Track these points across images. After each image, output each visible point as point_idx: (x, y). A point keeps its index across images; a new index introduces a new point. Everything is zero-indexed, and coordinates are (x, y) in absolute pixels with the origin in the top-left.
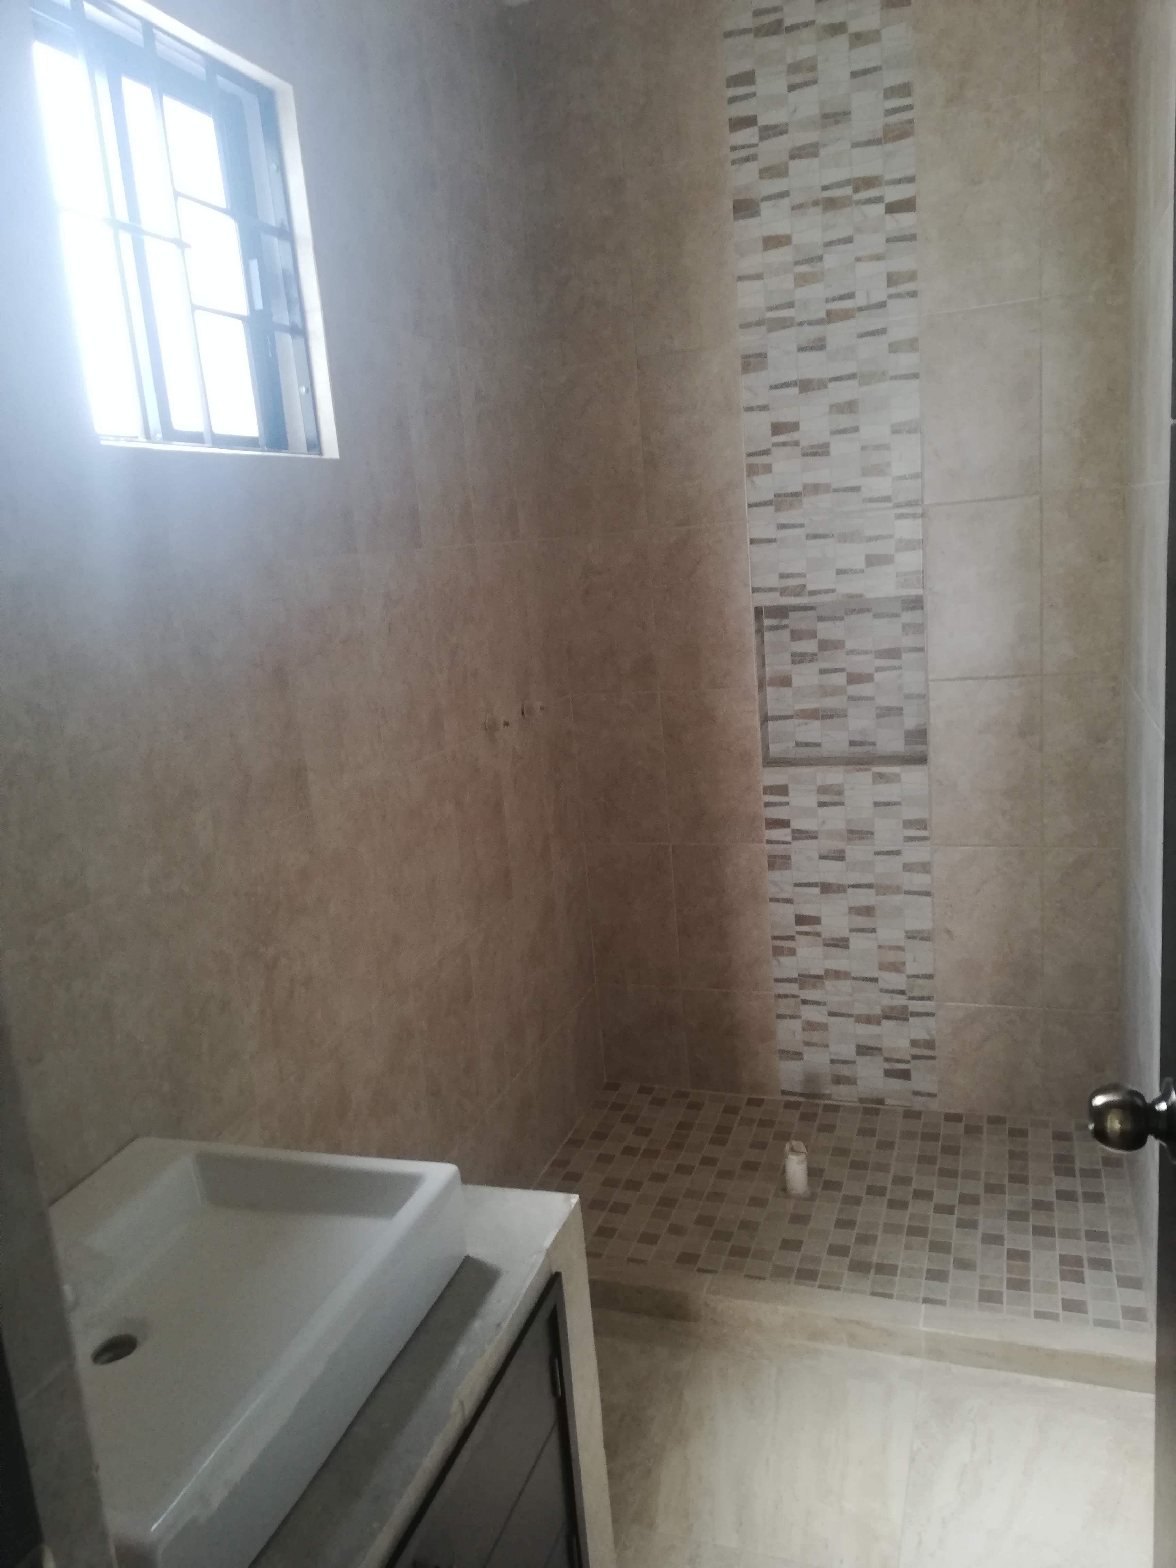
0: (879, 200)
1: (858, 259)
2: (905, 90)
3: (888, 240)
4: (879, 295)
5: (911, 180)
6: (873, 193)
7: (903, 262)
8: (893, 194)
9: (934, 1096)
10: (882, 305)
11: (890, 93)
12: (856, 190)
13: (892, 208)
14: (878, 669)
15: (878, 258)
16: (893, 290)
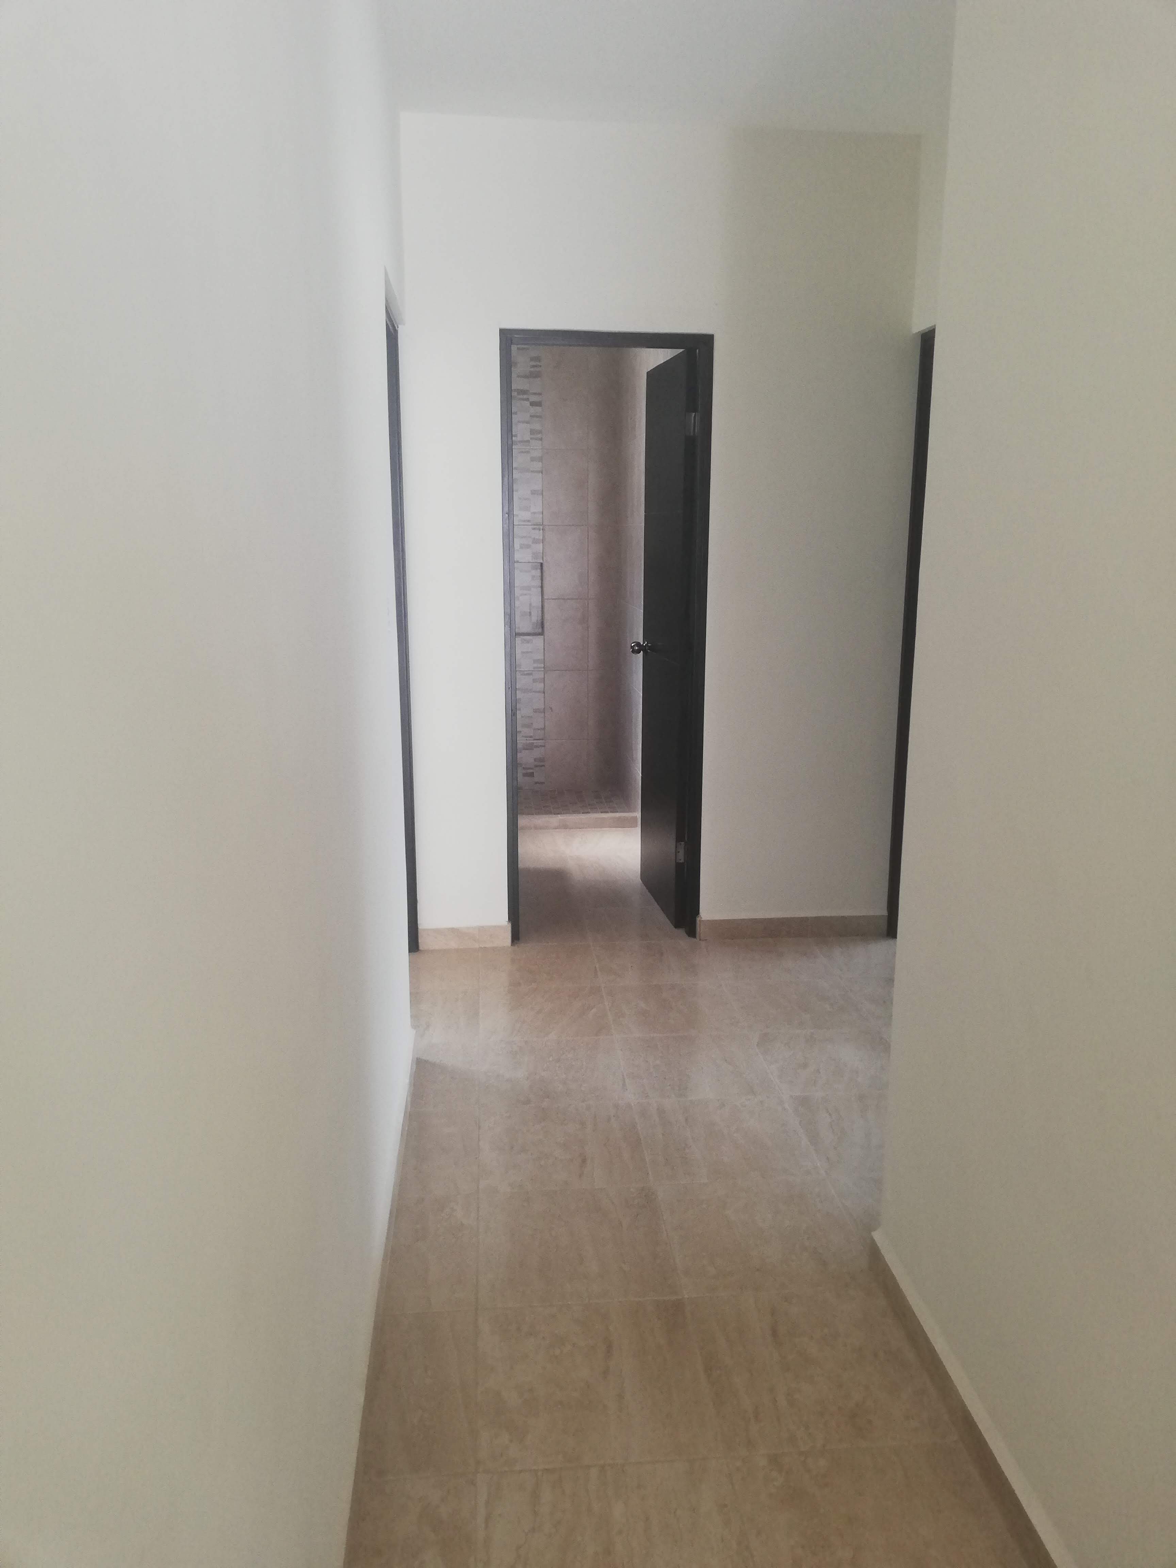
0: (527, 399)
1: (519, 422)
2: (538, 359)
3: (531, 416)
4: (527, 437)
5: (540, 394)
6: (525, 397)
7: (537, 426)
8: (534, 398)
9: (542, 783)
10: (528, 441)
11: (532, 359)
12: (518, 394)
13: (533, 404)
14: (521, 595)
15: (527, 423)
16: (532, 436)
